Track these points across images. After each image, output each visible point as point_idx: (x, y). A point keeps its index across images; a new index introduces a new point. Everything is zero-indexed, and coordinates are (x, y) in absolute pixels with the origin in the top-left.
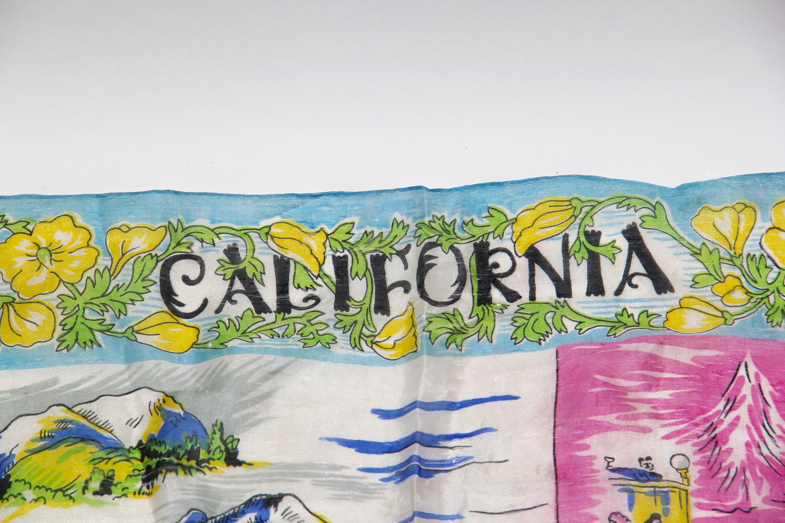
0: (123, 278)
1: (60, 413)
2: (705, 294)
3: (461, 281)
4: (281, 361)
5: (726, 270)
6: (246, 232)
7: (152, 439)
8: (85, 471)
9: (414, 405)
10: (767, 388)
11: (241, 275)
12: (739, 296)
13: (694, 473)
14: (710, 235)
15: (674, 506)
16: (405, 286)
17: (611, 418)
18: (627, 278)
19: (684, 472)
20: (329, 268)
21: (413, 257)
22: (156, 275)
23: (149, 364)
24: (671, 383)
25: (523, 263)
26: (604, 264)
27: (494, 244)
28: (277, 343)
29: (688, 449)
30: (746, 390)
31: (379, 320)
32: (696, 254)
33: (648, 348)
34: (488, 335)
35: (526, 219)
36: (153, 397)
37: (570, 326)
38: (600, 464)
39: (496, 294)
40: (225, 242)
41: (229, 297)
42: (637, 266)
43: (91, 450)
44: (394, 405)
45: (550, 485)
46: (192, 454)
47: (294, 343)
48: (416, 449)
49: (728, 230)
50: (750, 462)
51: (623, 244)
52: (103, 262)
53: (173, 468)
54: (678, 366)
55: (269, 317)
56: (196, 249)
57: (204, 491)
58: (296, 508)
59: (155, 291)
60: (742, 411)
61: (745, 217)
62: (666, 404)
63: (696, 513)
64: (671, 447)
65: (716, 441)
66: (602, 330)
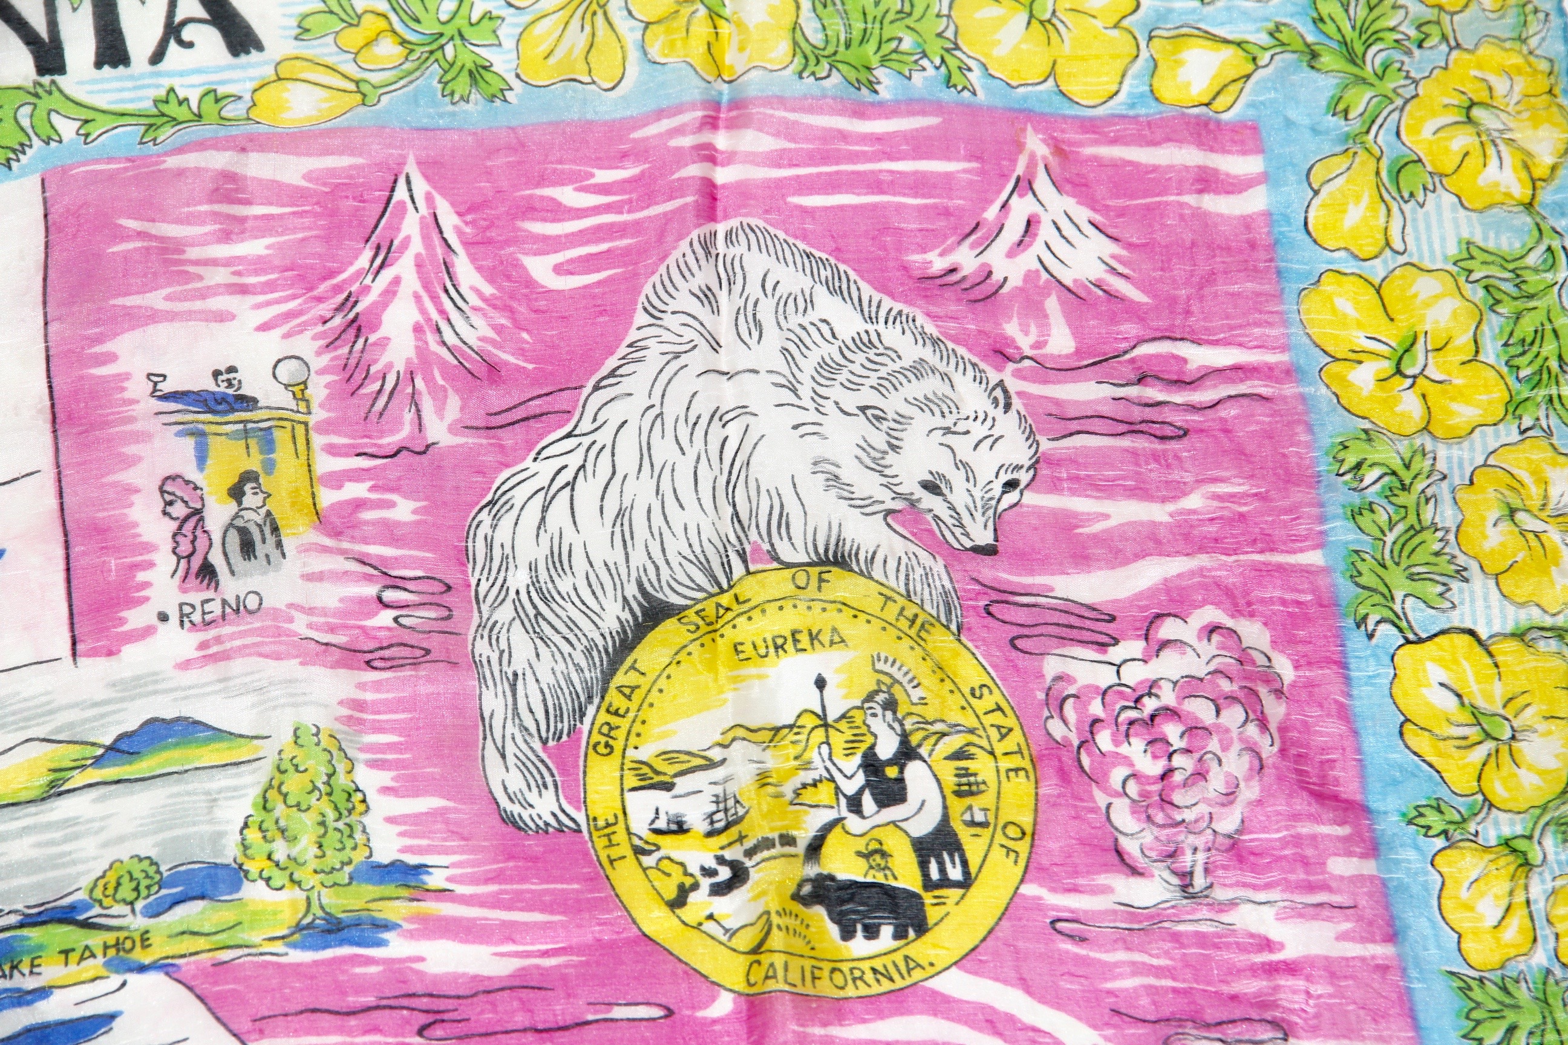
2: (323, 49)
10: (449, 220)
12: (388, 50)
13: (318, 391)
15: (283, 453)
17: (156, 299)
18: (173, 30)
19: (299, 390)
24: (267, 225)
26: (126, 4)
29: (306, 345)
30: (411, 226)
33: (219, 160)
37: (67, 129)
42: (189, 5)
45: (41, 434)
50: (423, 360)
54: (278, 192)
60: (404, 267)
62: (259, 265)
63: (325, 464)
64: (273, 344)
65: (357, 327)
66: (129, 133)
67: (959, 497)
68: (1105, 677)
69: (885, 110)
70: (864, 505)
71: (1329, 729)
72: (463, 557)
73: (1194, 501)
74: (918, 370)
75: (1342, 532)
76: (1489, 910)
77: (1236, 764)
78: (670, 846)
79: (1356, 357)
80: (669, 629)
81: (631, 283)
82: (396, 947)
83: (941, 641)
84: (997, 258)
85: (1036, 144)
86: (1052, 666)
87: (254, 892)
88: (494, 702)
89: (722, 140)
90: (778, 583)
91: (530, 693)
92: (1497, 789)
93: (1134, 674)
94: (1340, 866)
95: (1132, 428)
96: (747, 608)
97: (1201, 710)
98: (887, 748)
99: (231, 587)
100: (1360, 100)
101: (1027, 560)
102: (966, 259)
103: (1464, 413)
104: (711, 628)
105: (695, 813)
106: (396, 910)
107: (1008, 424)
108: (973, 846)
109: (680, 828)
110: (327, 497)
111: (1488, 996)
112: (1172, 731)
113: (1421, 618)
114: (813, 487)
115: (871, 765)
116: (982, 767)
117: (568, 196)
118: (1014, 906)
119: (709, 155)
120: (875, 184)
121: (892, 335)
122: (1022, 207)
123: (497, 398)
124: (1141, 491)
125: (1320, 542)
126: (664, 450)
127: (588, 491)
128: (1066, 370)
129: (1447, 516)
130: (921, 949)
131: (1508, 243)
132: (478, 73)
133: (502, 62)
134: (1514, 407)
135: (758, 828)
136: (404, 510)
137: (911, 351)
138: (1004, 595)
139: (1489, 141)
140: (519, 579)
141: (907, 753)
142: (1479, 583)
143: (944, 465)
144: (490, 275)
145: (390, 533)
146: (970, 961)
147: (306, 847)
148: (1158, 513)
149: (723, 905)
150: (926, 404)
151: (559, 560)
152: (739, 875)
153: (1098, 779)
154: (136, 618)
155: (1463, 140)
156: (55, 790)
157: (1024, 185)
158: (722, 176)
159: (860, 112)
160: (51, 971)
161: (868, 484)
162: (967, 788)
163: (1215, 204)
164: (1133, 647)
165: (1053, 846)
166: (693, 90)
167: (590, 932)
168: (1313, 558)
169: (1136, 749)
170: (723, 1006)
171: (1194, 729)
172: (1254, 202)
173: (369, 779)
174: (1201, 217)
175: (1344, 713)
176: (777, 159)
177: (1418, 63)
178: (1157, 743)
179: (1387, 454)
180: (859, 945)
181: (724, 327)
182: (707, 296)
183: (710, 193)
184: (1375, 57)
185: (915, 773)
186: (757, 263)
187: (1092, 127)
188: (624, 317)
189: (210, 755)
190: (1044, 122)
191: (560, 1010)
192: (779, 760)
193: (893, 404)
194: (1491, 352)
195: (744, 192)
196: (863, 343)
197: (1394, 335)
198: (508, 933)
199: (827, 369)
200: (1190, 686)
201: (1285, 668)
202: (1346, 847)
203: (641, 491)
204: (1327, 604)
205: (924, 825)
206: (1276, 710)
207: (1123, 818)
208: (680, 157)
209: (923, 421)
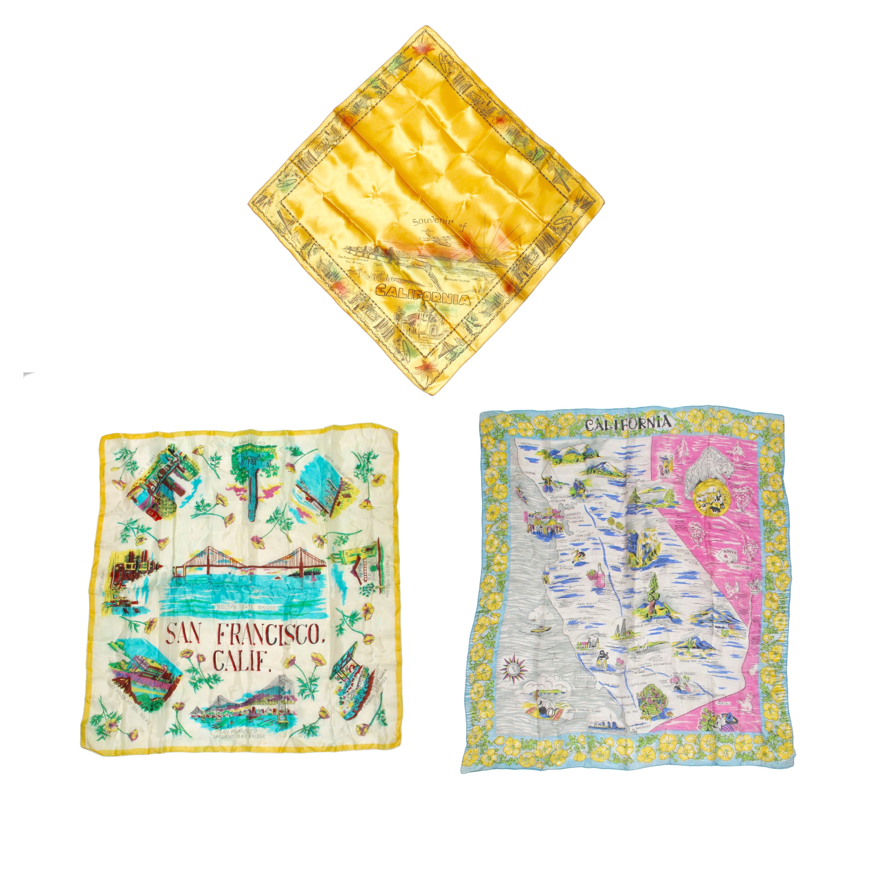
0: (579, 424)
1: (570, 448)
2: (677, 427)
3: (636, 424)
4: (606, 439)
5: (681, 423)
6: (600, 416)
7: (585, 453)
8: (574, 458)
9: (628, 447)
10: (686, 444)
11: (599, 423)
12: (682, 428)
13: (674, 458)
14: (678, 417)
15: (670, 464)
16: (627, 425)
17: (661, 449)
18: (664, 424)
19: (672, 458)
20: (614, 422)
21: (628, 420)
22: (585, 424)
23: (584, 439)
24: (671, 443)
25: (647, 421)
26: (660, 422)
27: (642, 418)
28: (605, 436)
29: (673, 454)
30: (683, 444)
31: (622, 431)
32: (676, 420)
33: (667, 437)
34: (641, 434)
35: (647, 413)
36: (584, 445)
37: (654, 432)
38: (658, 457)
39: (642, 427)
40: (596, 417)
41: (597, 427)
42: (666, 422)
43: (575, 454)
44: (624, 446)
45: (650, 460)
46: (591, 455)
47: (608, 436)
48: (628, 455)
49: (681, 416)
50: (683, 457)
51: (664, 418)
52: (576, 421)
53: (588, 458)
54: (672, 440)
55: (604, 431)
56: (591, 419)
57: (593, 462)
58: (608, 464)
59: (585, 426)
60: (682, 448)
61: (684, 414)
62: (669, 446)
63: (674, 465)
64: (670, 454)
65: (677, 453)
66: (660, 433)
67: (727, 473)
68: (738, 491)
69: (725, 437)
70: (719, 474)
71: (756, 498)
72: (684, 475)
73: (747, 476)
74: (725, 462)
75: (760, 481)
76: (767, 515)
77: (748, 500)
78: (700, 502)
79: (763, 465)
80: (701, 484)
81: (701, 451)
82: (676, 509)
83: (724, 487)
84: (733, 452)
85: (738, 442)
86: (734, 490)
87: (665, 503)
88: (686, 488)
89: (710, 439)
90: (711, 480)
91: (689, 488)
92: (769, 505)
93: (740, 491)
94: (755, 510)
95: (743, 469)
96: (708, 482)
97: (746, 495)
98: (719, 496)
99: (665, 476)
100: (766, 441)
101: (733, 480)
102: (730, 452)
103: (771, 471)
104: (705, 483)
105: (702, 500)
106: (676, 506)
107: (732, 468)
108: (725, 505)
109: (700, 501)
110: (674, 468)
111: (766, 522)
112: (743, 497)
113: (765, 489)
114: (715, 471)
115: (717, 497)
116: (726, 498)
117: (697, 442)
118: (728, 511)
119: (709, 440)
120: (723, 444)
121: (723, 458)
122: (736, 447)
123: (689, 461)
124: (743, 475)
125: (757, 481)
126: (703, 467)
127: (696, 470)
128: (738, 463)
129: (768, 480)
130: (720, 513)
131: (777, 456)
132: (690, 430)
133: (692, 429)
134: (776, 471)
135: (707, 502)
136: (680, 470)
137: (725, 460)
138: (730, 483)
139: (776, 446)
140: (689, 477)
141: (720, 496)
142: (770, 487)
143: (726, 471)
144: (689, 449)
145: (679, 472)
146: (723, 515)
147: (669, 499)
148: (744, 477)
149: (704, 508)
150: (725, 465)
151: (692, 476)
152: (705, 506)
153: (736, 500)
154: (657, 478)
155: (774, 446)
156: (649, 492)
157: (736, 445)
158: (710, 442)
159: (723, 437)
160: (648, 508)
161: (720, 472)
162: (725, 500)
163: (753, 449)
164: (740, 489)
165: (731, 506)
166: (708, 434)
167: (692, 509)
168: (757, 482)
169: (740, 498)
170: (702, 517)
171: (745, 497)
172: (756, 449)
173: (675, 494)
174: (751, 451)
175: (757, 497)
176: (715, 441)
177: (771, 438)
178: (741, 498)
179: (764, 474)
180: (714, 513)
181: (709, 456)
182: (708, 453)
183: (709, 443)
184: (768, 437)
185: (721, 498)
186: (713, 450)
187: (743, 441)
188: (700, 454)
189: (662, 490)
190: (739, 440)
191: (689, 516)
192: (709, 496)
193: (723, 465)
194: (774, 466)
195: (712, 443)
196: (721, 459)
197: (766, 463)
198: (685, 508)
199: (717, 461)
200: (745, 493)
201: (753, 492)
202: (756, 508)
203: (700, 470)
204: (757, 487)
205: (721, 503)
206: (752, 496)
207: (738, 504)
208: (707, 440)
209: (725, 466)
